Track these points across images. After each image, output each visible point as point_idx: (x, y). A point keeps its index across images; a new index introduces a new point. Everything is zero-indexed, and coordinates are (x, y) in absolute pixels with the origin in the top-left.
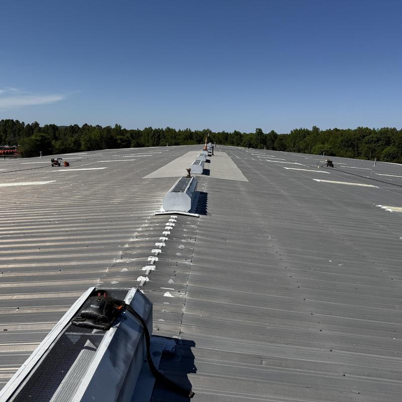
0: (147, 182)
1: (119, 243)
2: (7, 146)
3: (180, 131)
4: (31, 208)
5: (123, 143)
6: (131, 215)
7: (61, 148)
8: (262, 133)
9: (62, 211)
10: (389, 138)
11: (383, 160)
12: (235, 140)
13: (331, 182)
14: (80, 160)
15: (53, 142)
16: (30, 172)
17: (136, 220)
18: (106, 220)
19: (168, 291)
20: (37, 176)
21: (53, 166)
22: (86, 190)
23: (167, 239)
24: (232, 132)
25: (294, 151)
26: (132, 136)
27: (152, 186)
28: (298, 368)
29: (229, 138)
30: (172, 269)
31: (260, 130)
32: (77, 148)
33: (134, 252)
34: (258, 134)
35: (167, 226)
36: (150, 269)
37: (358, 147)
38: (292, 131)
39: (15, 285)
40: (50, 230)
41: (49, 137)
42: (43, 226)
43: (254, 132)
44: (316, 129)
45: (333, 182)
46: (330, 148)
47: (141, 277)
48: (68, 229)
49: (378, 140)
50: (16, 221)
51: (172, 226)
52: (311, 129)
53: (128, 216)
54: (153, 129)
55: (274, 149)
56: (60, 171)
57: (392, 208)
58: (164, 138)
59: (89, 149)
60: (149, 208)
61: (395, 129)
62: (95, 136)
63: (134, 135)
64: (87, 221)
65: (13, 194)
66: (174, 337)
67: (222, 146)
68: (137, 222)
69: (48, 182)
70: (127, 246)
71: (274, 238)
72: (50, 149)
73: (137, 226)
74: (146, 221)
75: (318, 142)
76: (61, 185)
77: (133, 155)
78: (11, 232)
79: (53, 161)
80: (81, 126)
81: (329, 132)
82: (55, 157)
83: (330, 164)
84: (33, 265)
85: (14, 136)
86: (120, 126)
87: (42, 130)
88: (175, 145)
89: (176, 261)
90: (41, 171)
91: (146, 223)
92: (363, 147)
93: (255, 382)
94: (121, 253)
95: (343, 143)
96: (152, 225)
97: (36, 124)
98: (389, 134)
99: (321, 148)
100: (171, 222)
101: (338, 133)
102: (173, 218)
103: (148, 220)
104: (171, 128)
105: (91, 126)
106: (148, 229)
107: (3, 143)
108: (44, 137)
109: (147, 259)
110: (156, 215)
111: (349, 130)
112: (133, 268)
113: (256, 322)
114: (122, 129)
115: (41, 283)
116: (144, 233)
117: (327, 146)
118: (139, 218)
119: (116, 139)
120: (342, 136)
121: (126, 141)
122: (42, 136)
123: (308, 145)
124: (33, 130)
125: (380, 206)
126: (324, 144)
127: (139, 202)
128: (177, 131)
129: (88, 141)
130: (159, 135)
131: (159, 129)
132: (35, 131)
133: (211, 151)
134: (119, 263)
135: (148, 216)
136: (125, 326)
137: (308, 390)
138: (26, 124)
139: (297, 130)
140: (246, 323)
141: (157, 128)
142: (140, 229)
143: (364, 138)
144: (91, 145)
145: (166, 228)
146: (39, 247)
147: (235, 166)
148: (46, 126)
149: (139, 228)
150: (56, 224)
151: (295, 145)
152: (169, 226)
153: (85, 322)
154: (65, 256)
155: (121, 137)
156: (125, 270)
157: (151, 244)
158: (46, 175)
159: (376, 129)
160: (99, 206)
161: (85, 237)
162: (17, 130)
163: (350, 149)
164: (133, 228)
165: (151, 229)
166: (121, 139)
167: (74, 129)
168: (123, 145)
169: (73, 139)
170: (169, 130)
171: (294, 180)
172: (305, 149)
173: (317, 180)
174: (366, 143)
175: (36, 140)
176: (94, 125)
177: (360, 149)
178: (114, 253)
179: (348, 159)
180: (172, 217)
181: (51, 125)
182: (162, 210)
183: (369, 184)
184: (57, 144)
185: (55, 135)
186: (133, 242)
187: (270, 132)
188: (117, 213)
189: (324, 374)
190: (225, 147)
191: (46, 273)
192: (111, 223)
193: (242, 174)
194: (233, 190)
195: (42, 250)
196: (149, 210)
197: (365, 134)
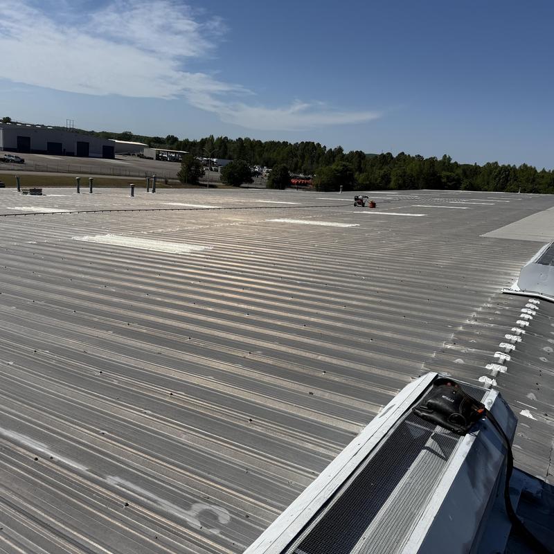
0: (487, 243)
1: (449, 323)
2: (301, 175)
3: (544, 171)
4: (332, 254)
5: (450, 182)
6: (465, 287)
7: (364, 183)
9: (369, 264)
14: (388, 201)
15: (356, 175)
16: (328, 210)
17: (472, 295)
18: (429, 287)
19: (528, 408)
20: (337, 216)
21: (355, 205)
22: (398, 242)
23: (524, 332)
26: (465, 172)
27: (497, 249)
30: (533, 378)
32: (384, 185)
33: (473, 341)
35: (524, 313)
36: (498, 370)
39: (319, 343)
40: (355, 286)
41: (353, 167)
42: (348, 280)
47: (486, 377)
48: (378, 289)
50: (318, 268)
51: (531, 315)
53: (460, 286)
54: (500, 165)
56: (364, 212)
58: (515, 180)
59: (400, 187)
60: (493, 281)
62: (412, 170)
63: (468, 173)
64: (402, 283)
65: (311, 234)
66: (538, 477)
68: (474, 298)
69: (351, 225)
70: (461, 328)
72: (351, 183)
73: (475, 304)
74: (489, 299)
76: (367, 232)
77: (463, 202)
78: (311, 279)
79: (356, 199)
80: (395, 155)
82: (360, 194)
84: (339, 325)
85: (312, 164)
86: (449, 157)
87: (345, 157)
88: (531, 192)
89: (539, 368)
90: (340, 211)
91: (488, 303)
94: (452, 336)
96: (499, 307)
97: (340, 150)
100: (529, 308)
102: (532, 303)
103: (493, 298)
104: (529, 165)
105: (409, 155)
106: (492, 311)
107: (298, 170)
108: (346, 167)
109: (494, 354)
110: (504, 293)
112: (473, 362)
114: (452, 162)
115: (350, 349)
116: (487, 317)
118: (477, 293)
119: (440, 177)
121: (454, 180)
122: (344, 165)
124: (334, 157)
127: (476, 270)
128: (539, 171)
129: (401, 176)
130: (509, 175)
131: (509, 165)
132: (336, 159)
134: (450, 349)
135: (493, 293)
136: (485, 438)
138: (327, 149)
141: (506, 165)
142: (480, 309)
144: (404, 182)
145: (522, 316)
146: (345, 305)
148: (352, 153)
149: (479, 307)
150: (362, 279)
152: (526, 313)
153: (432, 416)
154: (376, 322)
155: (449, 174)
156: (460, 361)
157: (499, 335)
158: (347, 216)
160: (417, 267)
161: (400, 303)
162: (317, 155)
164: (470, 305)
165: (498, 312)
166: (448, 177)
167: (386, 159)
168: (449, 186)
169: (382, 172)
170: (525, 168)
175: (336, 171)
176: (413, 155)
178: (443, 335)
180: (530, 300)
181: (357, 152)
182: (515, 288)
184: (360, 178)
185: (359, 166)
186: (471, 326)
188: (443, 280)
191: (355, 338)
192: (435, 292)
195: (348, 309)
196: (492, 284)
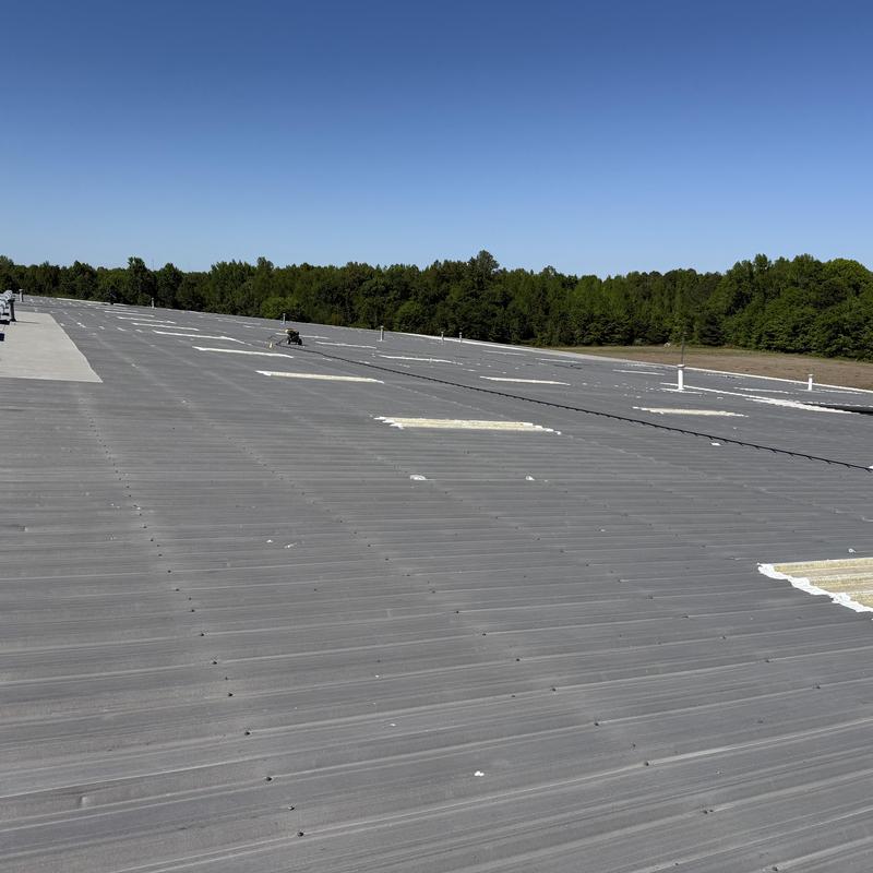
8: (145, 270)
10: (406, 285)
11: (399, 330)
12: (79, 285)
13: (294, 375)
24: (69, 264)
25: (224, 311)
28: (167, 792)
29: (63, 281)
31: (139, 261)
34: (136, 272)
37: (351, 303)
38: (213, 267)
43: (126, 266)
44: (265, 265)
45: (299, 375)
46: (298, 305)
49: (388, 289)
52: (254, 263)
55: (176, 305)
57: (404, 420)
61: (415, 268)
67: (43, 300)
71: (148, 509)
75: (272, 293)
81: (292, 271)
83: (294, 338)
92: (362, 304)
93: (55, 852)
95: (323, 296)
98: (406, 278)
99: (279, 304)
101: (310, 273)
111: (332, 268)
113: (79, 711)
117: (291, 301)
120: (318, 280)
123: (251, 298)
125: (381, 418)
126: (285, 297)
133: (8, 311)
137: (181, 833)
139: (224, 264)
140: (53, 719)
143: (360, 284)
147: (72, 347)
151: (224, 297)
159: (382, 267)
163: (338, 306)
171: (214, 375)
172: (247, 307)
173: (266, 373)
174: (366, 296)
177: (356, 308)
179: (334, 327)
183: (367, 377)
187: (163, 267)
189: (225, 789)
190: (51, 301)
193: (88, 364)
194: (57, 405)
197: (362, 277)
